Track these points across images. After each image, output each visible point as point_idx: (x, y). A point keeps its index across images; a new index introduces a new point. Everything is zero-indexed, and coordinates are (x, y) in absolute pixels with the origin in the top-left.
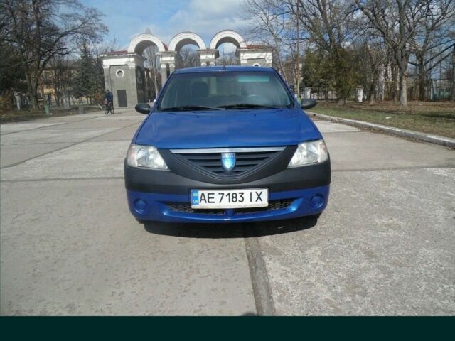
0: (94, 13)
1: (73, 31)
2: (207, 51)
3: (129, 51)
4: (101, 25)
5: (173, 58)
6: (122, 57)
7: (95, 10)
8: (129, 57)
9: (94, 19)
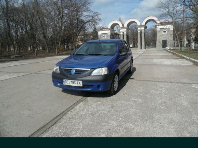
0: (96, 14)
1: (89, 21)
2: (141, 26)
3: (108, 28)
4: (99, 18)
5: (126, 30)
6: (105, 30)
7: (97, 13)
8: (108, 30)
9: (96, 16)
